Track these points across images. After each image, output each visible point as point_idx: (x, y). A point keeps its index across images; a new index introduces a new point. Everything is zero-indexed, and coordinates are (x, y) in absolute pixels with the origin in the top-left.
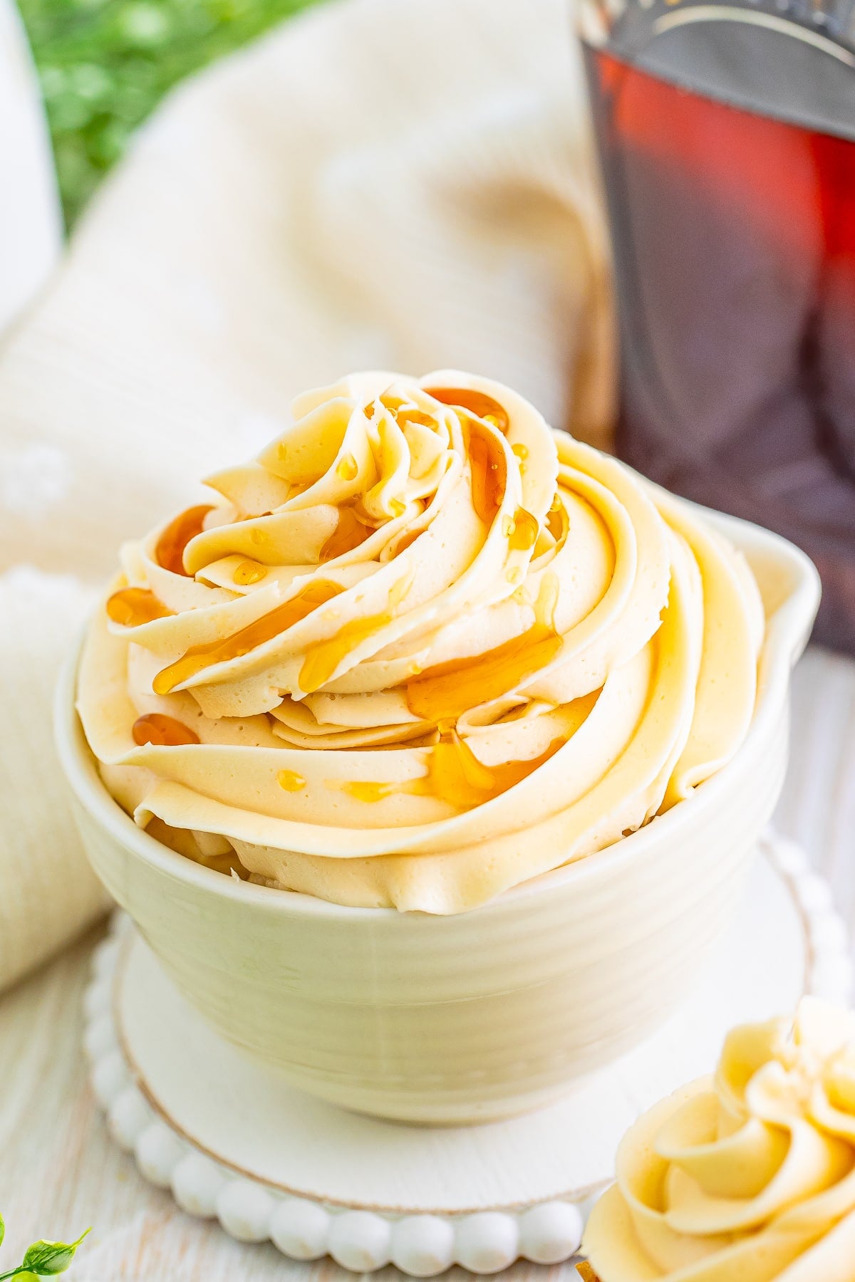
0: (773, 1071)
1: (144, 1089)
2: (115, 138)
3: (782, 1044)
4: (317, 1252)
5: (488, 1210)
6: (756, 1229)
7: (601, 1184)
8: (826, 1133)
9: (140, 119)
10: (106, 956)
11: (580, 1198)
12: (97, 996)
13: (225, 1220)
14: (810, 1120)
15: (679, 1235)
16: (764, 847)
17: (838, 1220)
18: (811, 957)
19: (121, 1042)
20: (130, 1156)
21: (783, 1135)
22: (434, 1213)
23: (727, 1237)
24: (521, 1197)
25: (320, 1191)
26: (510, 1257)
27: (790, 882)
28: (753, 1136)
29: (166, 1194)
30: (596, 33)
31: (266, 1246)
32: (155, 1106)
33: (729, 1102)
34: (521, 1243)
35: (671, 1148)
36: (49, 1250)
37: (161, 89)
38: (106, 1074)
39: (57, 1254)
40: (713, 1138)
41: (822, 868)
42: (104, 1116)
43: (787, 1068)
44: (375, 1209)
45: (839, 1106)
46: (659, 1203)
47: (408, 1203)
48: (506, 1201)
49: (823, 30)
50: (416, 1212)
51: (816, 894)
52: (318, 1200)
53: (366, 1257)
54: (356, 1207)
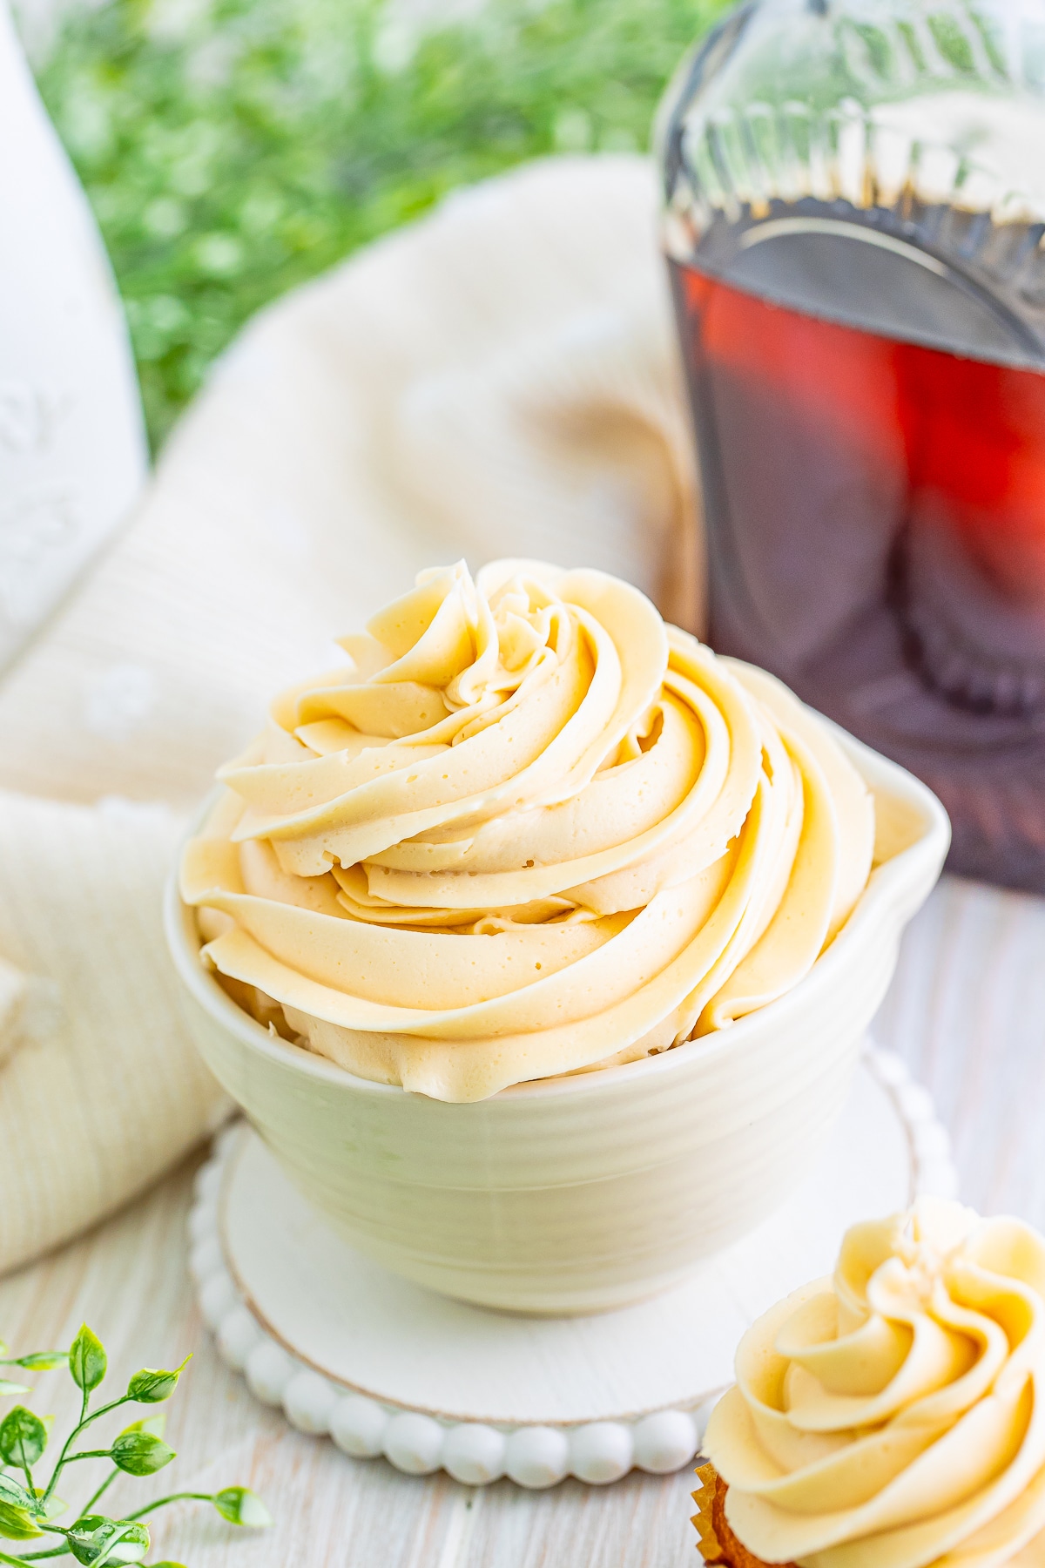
0: (894, 1267)
1: (252, 1308)
2: (193, 368)
3: (902, 1242)
4: (430, 1466)
5: (601, 1420)
6: (880, 1425)
7: (714, 1393)
8: (947, 1328)
9: (218, 349)
10: (209, 1179)
11: (693, 1407)
12: (202, 1218)
13: (339, 1437)
14: (932, 1315)
15: (802, 1433)
16: (866, 1060)
17: (962, 1414)
18: (915, 1166)
19: (228, 1263)
20: (240, 1376)
21: (906, 1331)
22: (548, 1424)
23: (850, 1434)
24: (635, 1407)
25: (432, 1404)
26: (624, 1465)
27: (892, 1093)
28: (875, 1332)
29: (277, 1412)
30: (682, 247)
31: (379, 1462)
32: (264, 1325)
33: (850, 1301)
34: (635, 1454)
35: (792, 1346)
36: (152, 1379)
37: (238, 319)
38: (214, 1295)
39: (161, 1382)
40: (834, 1336)
41: (922, 1076)
42: (213, 1337)
43: (907, 1264)
44: (489, 1422)
45: (960, 1301)
46: (780, 1404)
47: (522, 1415)
48: (620, 1410)
49: (912, 240)
50: (529, 1424)
51: (918, 1104)
52: (431, 1414)
53: (480, 1469)
54: (469, 1420)
